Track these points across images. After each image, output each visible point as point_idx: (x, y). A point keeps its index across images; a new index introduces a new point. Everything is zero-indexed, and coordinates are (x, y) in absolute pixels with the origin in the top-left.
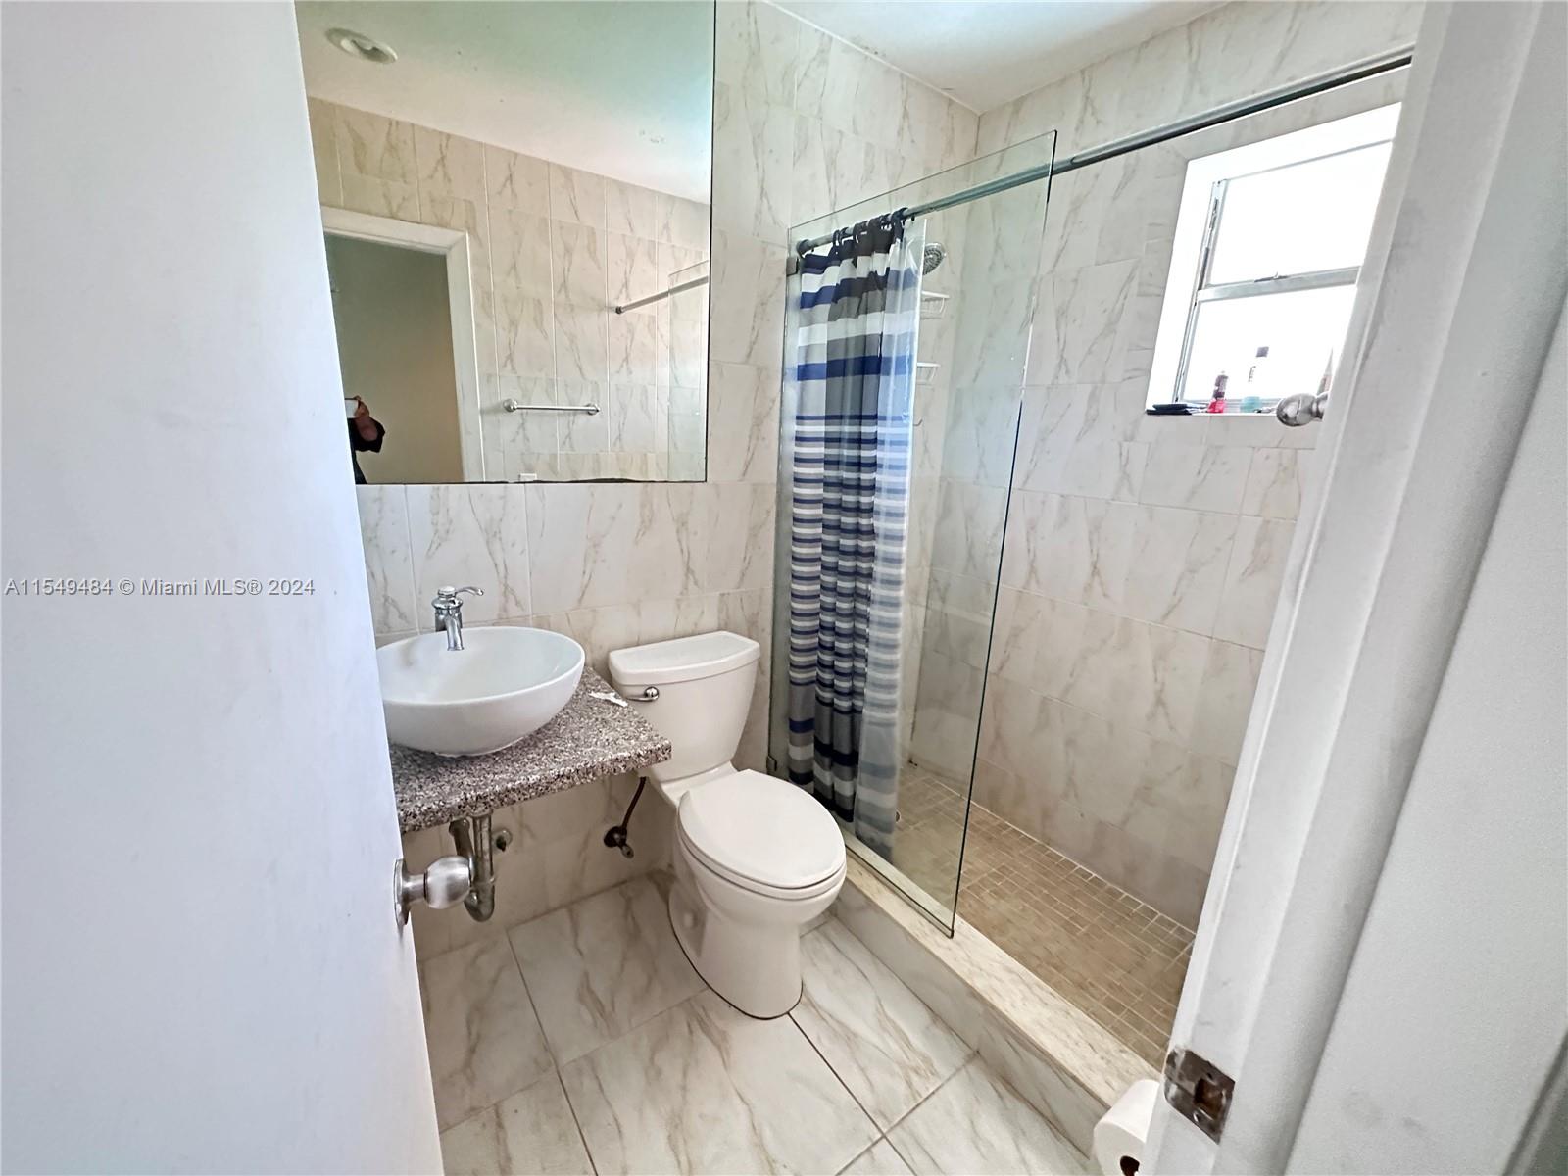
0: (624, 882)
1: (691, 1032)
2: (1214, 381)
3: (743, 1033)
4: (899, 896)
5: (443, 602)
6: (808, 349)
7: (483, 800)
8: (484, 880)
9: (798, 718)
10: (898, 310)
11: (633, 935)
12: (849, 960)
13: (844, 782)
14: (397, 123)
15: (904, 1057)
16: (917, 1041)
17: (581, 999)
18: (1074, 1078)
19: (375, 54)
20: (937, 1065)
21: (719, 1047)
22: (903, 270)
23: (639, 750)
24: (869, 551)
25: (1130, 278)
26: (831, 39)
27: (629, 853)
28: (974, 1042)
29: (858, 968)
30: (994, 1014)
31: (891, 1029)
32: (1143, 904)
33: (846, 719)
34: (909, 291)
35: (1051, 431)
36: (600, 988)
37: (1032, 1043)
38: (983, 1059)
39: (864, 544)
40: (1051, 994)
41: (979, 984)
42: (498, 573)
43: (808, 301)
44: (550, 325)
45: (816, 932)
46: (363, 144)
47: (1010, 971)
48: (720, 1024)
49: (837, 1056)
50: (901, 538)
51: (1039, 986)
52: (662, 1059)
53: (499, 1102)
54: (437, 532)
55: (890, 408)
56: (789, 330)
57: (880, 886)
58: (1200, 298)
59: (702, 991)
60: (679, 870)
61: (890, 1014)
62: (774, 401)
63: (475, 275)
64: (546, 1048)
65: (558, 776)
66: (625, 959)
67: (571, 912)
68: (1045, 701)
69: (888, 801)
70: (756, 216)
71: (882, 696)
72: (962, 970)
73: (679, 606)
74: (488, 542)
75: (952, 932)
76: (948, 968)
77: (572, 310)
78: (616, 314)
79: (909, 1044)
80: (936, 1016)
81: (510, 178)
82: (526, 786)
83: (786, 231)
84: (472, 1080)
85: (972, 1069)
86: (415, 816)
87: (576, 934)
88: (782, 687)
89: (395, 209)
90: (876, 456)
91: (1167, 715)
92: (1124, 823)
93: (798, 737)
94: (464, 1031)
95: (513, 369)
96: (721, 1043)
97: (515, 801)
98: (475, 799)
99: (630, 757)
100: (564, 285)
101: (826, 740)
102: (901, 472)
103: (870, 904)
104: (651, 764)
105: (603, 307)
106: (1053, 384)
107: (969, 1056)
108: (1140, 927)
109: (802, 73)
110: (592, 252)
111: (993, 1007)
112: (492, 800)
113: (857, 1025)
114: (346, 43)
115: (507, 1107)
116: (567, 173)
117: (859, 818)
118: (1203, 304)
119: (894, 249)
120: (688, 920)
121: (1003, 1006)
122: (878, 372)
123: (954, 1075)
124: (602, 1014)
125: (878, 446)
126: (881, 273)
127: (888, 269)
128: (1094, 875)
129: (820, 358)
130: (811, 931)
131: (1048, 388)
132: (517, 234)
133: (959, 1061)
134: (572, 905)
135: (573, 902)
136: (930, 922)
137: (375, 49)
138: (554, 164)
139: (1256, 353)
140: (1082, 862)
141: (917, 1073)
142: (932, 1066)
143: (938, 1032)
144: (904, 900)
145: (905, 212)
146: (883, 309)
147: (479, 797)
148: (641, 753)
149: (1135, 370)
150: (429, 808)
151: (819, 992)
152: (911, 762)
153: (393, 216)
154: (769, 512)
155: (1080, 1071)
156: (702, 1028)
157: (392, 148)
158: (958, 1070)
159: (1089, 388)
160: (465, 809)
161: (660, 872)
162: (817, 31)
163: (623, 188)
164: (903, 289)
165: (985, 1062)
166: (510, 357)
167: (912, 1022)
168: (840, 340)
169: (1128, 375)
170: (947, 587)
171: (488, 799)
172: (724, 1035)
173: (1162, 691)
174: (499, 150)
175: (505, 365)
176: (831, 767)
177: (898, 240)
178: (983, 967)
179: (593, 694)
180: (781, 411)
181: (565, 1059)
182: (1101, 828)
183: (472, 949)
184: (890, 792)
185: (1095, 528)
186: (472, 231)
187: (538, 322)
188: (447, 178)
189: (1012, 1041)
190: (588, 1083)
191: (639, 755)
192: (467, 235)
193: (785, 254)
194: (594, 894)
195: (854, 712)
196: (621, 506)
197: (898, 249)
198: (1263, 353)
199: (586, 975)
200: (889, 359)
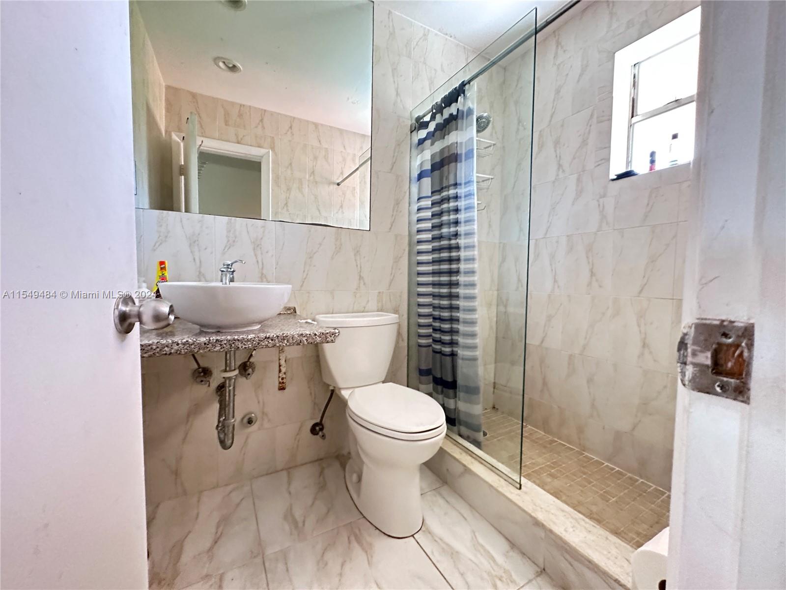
0: (321, 459)
1: (349, 542)
2: (649, 155)
3: (382, 545)
4: (485, 466)
5: (225, 268)
6: (421, 164)
7: (220, 343)
8: (228, 419)
9: (424, 367)
10: (464, 128)
11: (322, 487)
12: (454, 508)
13: (450, 400)
14: (244, 105)
15: (491, 569)
16: (500, 559)
17: (285, 518)
18: (616, 581)
19: (234, 68)
20: (514, 577)
21: (366, 552)
22: (465, 110)
23: (316, 332)
24: (457, 258)
25: (592, 116)
26: (429, 30)
27: (323, 436)
28: (540, 561)
29: (460, 513)
30: (553, 536)
31: (482, 551)
32: (654, 486)
33: (449, 359)
34: (469, 118)
35: (558, 203)
36: (298, 513)
37: (583, 556)
38: (548, 574)
39: (454, 254)
40: (593, 526)
41: (540, 516)
42: (258, 267)
43: (421, 142)
44: (306, 190)
45: (434, 492)
46: (228, 114)
47: (563, 511)
48: (369, 539)
49: (445, 565)
50: (474, 247)
51: (584, 520)
52: (329, 556)
53: (223, 573)
54: (228, 241)
55: (463, 179)
56: (412, 158)
57: (473, 460)
58: (633, 122)
59: (359, 519)
60: (353, 454)
61: (481, 541)
62: (405, 192)
63: (273, 167)
64: (260, 544)
65: (266, 337)
66: (315, 499)
67: (289, 473)
68: (571, 357)
69: (477, 409)
70: (394, 104)
71: (469, 341)
72: (529, 508)
73: (355, 296)
74: (254, 249)
75: (521, 485)
76: (520, 507)
77: (316, 184)
78: (337, 186)
79: (494, 561)
80: (513, 545)
81: (291, 127)
82: (246, 340)
83: (409, 112)
84: (211, 559)
85: (539, 579)
86: (178, 344)
87: (289, 483)
88: (414, 350)
89: (240, 139)
90: (457, 205)
91: (651, 353)
92: (634, 429)
93: (424, 378)
94: (213, 530)
95: (287, 210)
96: (367, 549)
97: (239, 348)
98: (215, 341)
99: (310, 334)
100: (313, 172)
101: (439, 376)
102: (472, 210)
103: (467, 470)
104: (323, 343)
105: (331, 183)
106: (556, 179)
107: (537, 572)
108: (655, 500)
109: (415, 44)
110: (326, 158)
111: (551, 531)
112: (225, 344)
113: (458, 546)
114: (221, 64)
115: (229, 576)
116: (316, 125)
117: (460, 424)
118: (636, 125)
119: (461, 99)
120: (355, 477)
121: (559, 530)
122: (456, 161)
123: (527, 583)
124: (296, 527)
125: (459, 200)
126: (455, 113)
127: (458, 109)
128: (617, 469)
129: (428, 166)
130: (430, 491)
131: (554, 182)
132: (292, 150)
133: (531, 575)
134: (289, 469)
135: (290, 468)
136: (505, 480)
137: (234, 66)
138: (310, 121)
139: (671, 138)
140: (609, 460)
141: (500, 579)
142: (511, 576)
143: (514, 555)
144: (488, 468)
145: (465, 83)
146: (457, 129)
147: (217, 340)
148: (317, 333)
149: (602, 160)
150: (187, 341)
151: (433, 524)
152: (494, 408)
153: (238, 143)
154: (404, 250)
155: (621, 576)
156: (355, 538)
157: (240, 115)
158: (530, 581)
159: (576, 176)
160: (208, 346)
161: (343, 455)
162: (422, 27)
163: (341, 131)
164: (466, 119)
165: (550, 577)
166: (286, 204)
167: (496, 548)
168: (437, 152)
169: (597, 164)
170: (507, 300)
171: (223, 343)
172: (371, 545)
173: (645, 338)
174: (286, 116)
175: (284, 208)
176: (442, 392)
177: (462, 95)
178: (542, 506)
179: (300, 321)
180: (410, 198)
181: (270, 551)
182: (618, 435)
183: (230, 488)
184: (478, 403)
185: (589, 249)
186: (273, 149)
187: (300, 189)
188: (263, 127)
189: (568, 557)
190: (281, 566)
191: (315, 335)
192: (270, 151)
193: (409, 123)
194: (302, 465)
195: (453, 355)
196: (324, 238)
197: (463, 99)
198: (675, 137)
199: (291, 505)
200: (461, 154)
